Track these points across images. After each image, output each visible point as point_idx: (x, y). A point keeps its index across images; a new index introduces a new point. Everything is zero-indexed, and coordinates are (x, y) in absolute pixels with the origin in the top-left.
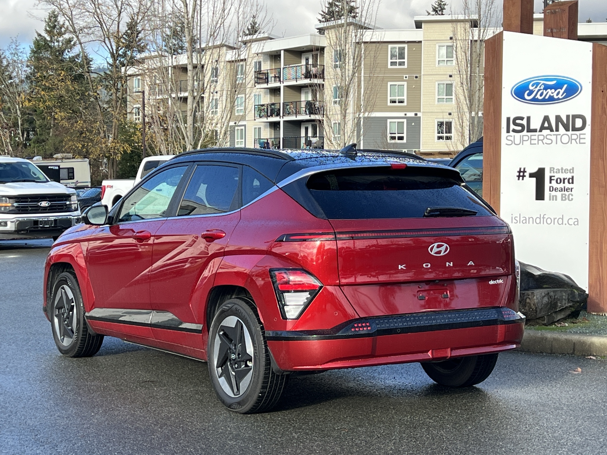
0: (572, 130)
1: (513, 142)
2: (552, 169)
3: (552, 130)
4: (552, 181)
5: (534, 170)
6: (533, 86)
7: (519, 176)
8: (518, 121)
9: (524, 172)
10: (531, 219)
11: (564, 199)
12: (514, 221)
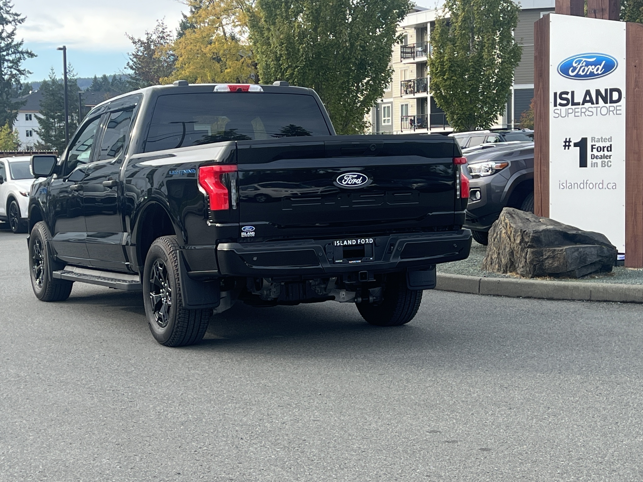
0: (610, 103)
1: (560, 115)
2: (593, 139)
3: (593, 103)
4: (594, 149)
5: (578, 140)
6: (576, 63)
7: (565, 146)
8: (564, 96)
9: (570, 142)
10: (576, 185)
11: (604, 165)
12: (562, 187)
